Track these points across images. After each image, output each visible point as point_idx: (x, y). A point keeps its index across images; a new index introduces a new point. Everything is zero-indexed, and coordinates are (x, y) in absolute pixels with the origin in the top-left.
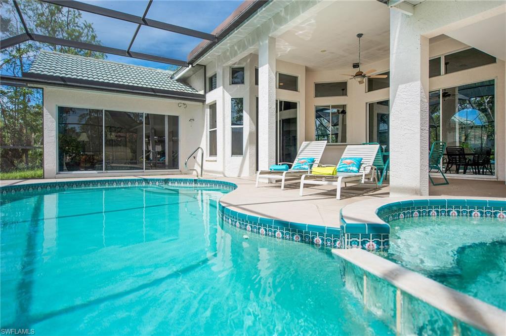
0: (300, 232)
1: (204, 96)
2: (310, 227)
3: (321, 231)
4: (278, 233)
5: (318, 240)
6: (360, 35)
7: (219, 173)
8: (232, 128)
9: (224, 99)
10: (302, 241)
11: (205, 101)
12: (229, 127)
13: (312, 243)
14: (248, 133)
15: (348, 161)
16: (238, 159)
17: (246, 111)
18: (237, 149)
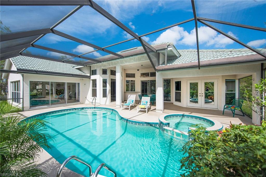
0: (150, 124)
1: (90, 76)
2: (152, 123)
3: (154, 123)
4: (145, 125)
5: (153, 125)
6: (142, 65)
7: (99, 103)
8: (103, 89)
9: (100, 79)
10: (150, 126)
11: (90, 78)
12: (102, 88)
13: (152, 126)
14: (108, 90)
15: (144, 102)
16: (105, 98)
17: (108, 83)
18: (105, 95)
